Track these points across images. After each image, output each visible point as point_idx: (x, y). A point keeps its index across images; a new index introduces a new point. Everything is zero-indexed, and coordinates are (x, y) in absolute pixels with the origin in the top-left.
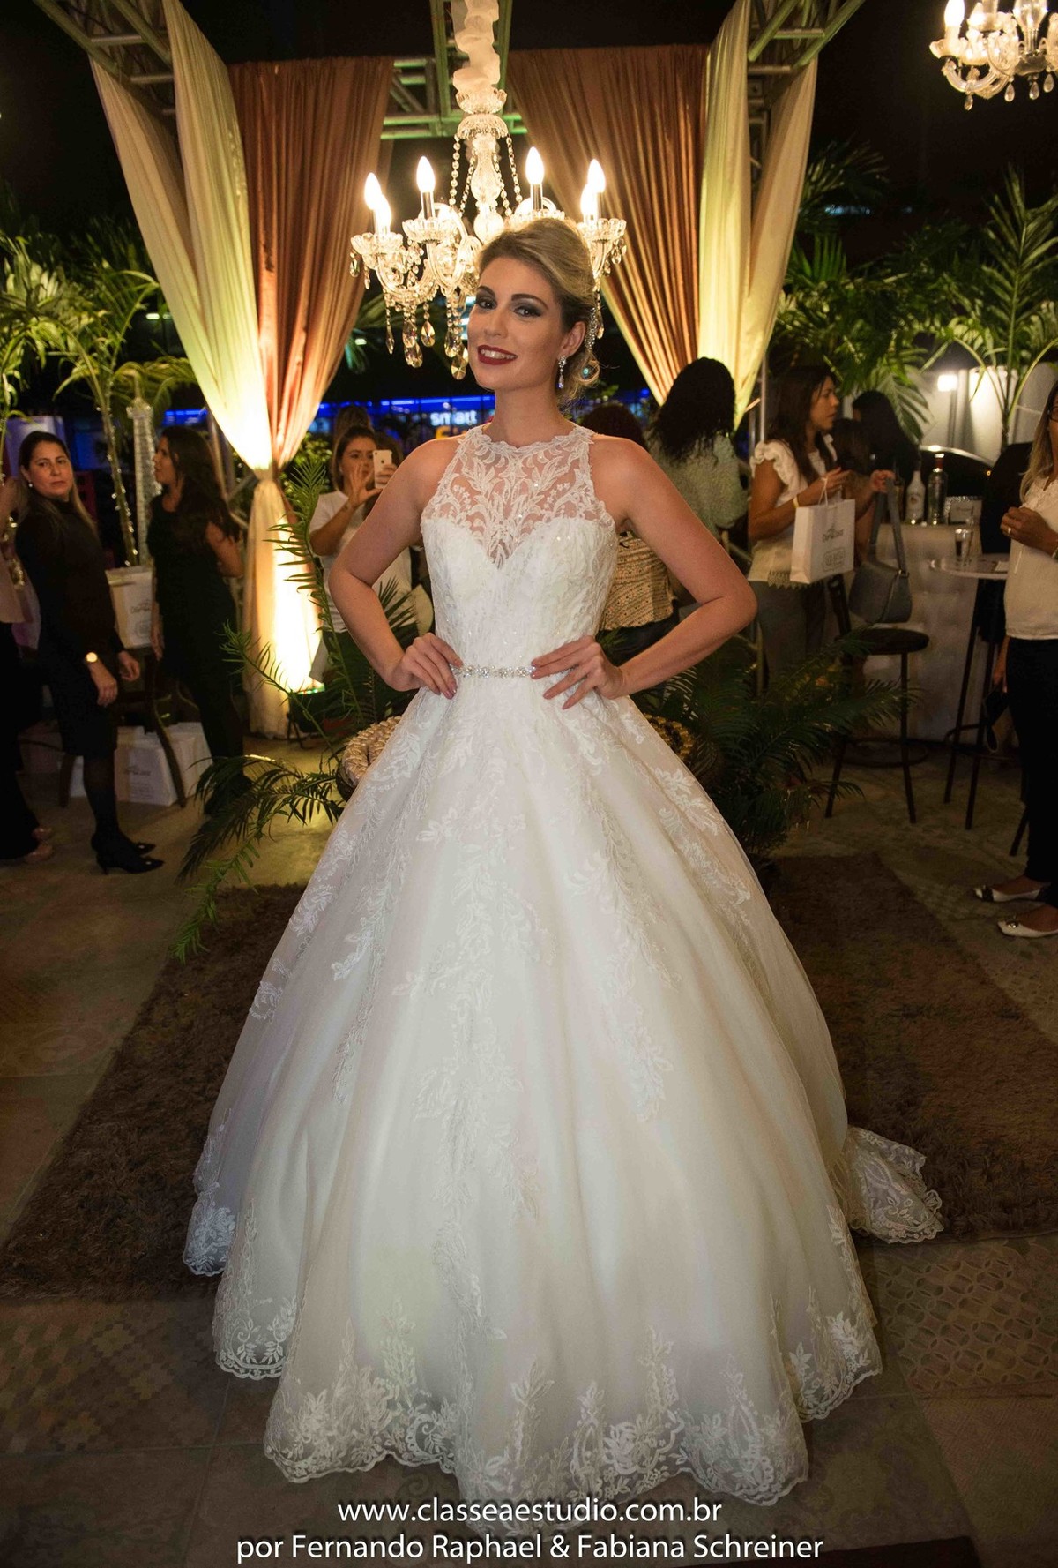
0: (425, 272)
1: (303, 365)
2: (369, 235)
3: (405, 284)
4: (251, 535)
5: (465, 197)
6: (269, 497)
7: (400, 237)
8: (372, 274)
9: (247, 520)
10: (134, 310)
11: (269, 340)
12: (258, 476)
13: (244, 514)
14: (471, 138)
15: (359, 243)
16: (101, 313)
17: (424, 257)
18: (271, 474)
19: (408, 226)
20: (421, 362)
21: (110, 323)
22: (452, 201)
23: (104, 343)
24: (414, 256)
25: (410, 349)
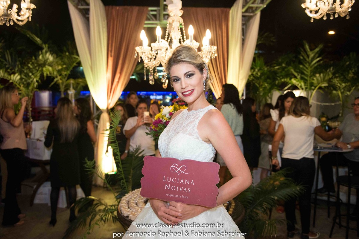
0: (157, 58)
1: (118, 82)
2: (141, 47)
3: (151, 61)
4: (99, 127)
5: (170, 38)
6: (105, 116)
7: (150, 48)
8: (141, 58)
9: (98, 123)
10: (73, 66)
11: (109, 75)
12: (103, 111)
13: (97, 121)
14: (172, 23)
15: (138, 49)
16: (64, 66)
17: (157, 54)
18: (106, 111)
19: (153, 45)
20: (154, 83)
21: (67, 69)
22: (166, 39)
23: (64, 73)
24: (154, 53)
25: (151, 79)
